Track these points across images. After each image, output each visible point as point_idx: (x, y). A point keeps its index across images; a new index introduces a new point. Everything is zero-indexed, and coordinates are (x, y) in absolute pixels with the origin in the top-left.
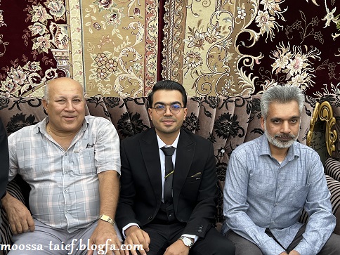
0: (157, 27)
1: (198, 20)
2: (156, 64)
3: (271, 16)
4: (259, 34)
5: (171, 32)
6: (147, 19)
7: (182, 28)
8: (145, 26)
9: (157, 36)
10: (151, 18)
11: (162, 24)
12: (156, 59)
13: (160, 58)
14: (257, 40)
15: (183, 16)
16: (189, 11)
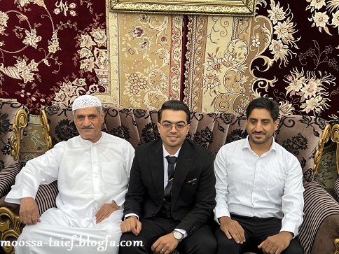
0: (181, 52)
1: (216, 47)
2: (180, 83)
3: (284, 44)
4: (273, 60)
5: (193, 57)
6: (172, 46)
7: (202, 54)
8: (171, 52)
9: (180, 60)
10: (176, 45)
11: (185, 50)
12: (180, 79)
13: (183, 79)
14: (271, 65)
15: (203, 43)
16: (208, 40)
